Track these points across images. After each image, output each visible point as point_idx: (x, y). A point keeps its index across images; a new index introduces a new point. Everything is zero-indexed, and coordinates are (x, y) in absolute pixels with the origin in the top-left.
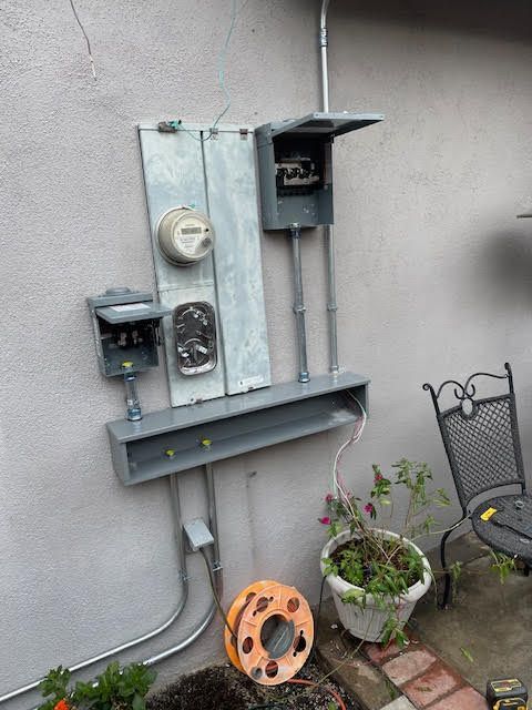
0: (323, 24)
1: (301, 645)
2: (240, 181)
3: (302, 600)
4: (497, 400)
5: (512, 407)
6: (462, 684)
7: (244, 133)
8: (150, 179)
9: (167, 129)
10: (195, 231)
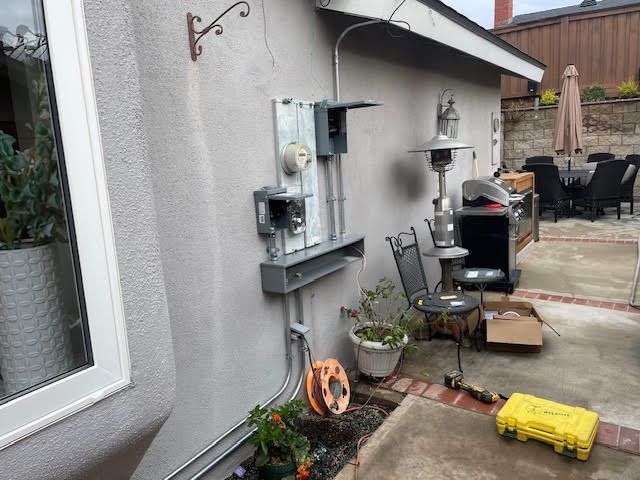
0: (337, 53)
1: (345, 393)
2: (309, 130)
3: (340, 367)
4: (411, 246)
5: (417, 250)
6: (430, 384)
7: (311, 105)
8: (279, 128)
9: (287, 102)
10: (304, 155)
